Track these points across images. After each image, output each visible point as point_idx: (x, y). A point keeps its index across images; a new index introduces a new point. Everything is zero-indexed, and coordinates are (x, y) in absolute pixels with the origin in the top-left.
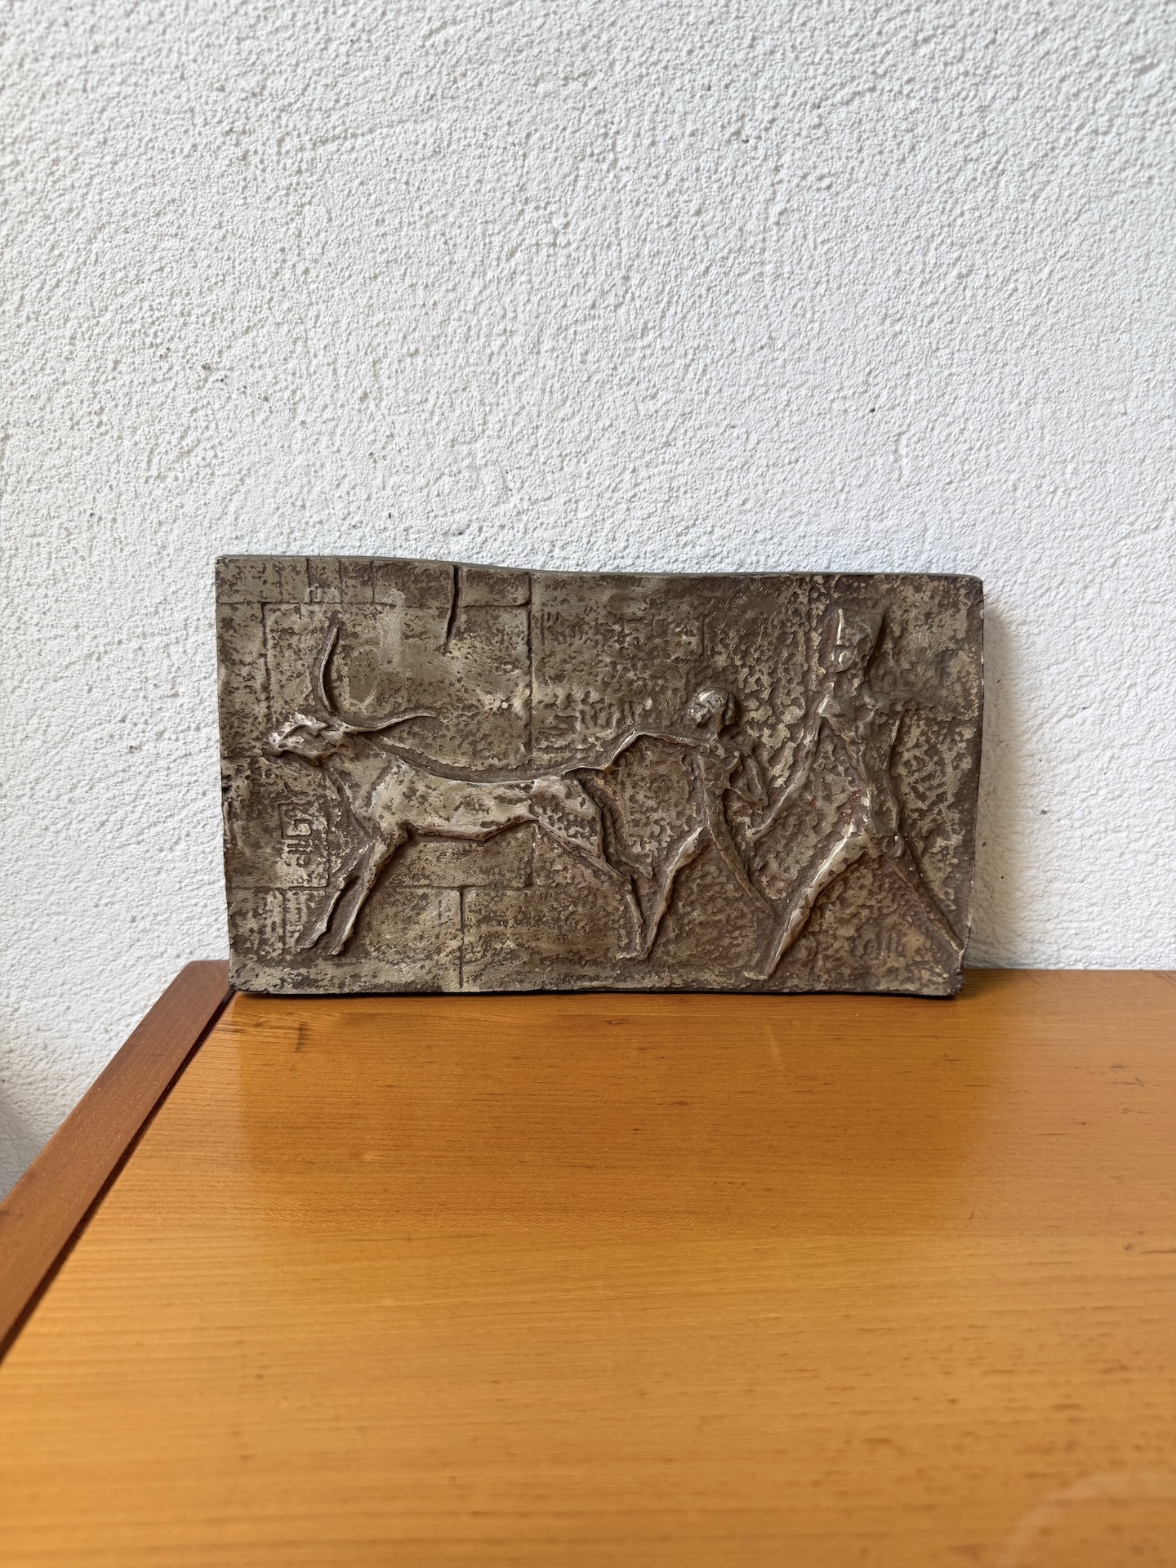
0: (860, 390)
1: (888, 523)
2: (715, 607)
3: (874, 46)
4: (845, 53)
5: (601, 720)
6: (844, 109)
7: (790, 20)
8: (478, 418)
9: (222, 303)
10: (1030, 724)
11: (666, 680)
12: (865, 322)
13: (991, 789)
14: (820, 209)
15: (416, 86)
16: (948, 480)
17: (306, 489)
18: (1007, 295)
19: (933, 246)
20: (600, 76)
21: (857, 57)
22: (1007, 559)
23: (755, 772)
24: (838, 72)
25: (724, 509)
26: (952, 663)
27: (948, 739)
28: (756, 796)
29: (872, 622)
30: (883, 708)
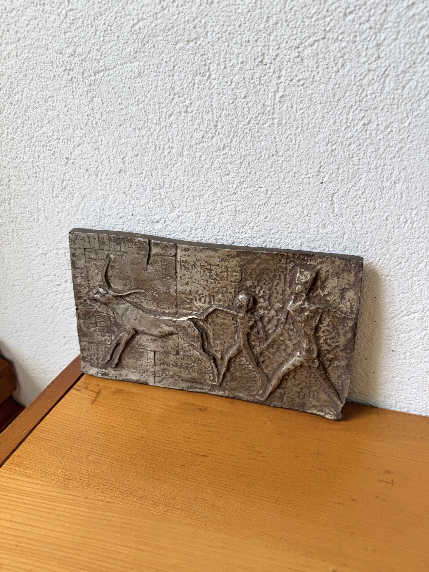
0: (316, 174)
1: (327, 230)
2: (247, 262)
3: (325, 17)
4: (311, 22)
6: (310, 48)
7: (285, 7)
8: (161, 180)
9: (70, 135)
10: (389, 316)
11: (227, 289)
12: (319, 145)
13: (370, 339)
14: (299, 95)
15: (130, 48)
16: (355, 214)
17: (103, 203)
18: (387, 133)
19: (352, 111)
20: (202, 39)
21: (316, 23)
22: (381, 249)
23: (261, 326)
24: (307, 31)
25: (258, 220)
26: (347, 294)
27: (342, 325)
28: (261, 336)
29: (311, 275)
30: (313, 310)
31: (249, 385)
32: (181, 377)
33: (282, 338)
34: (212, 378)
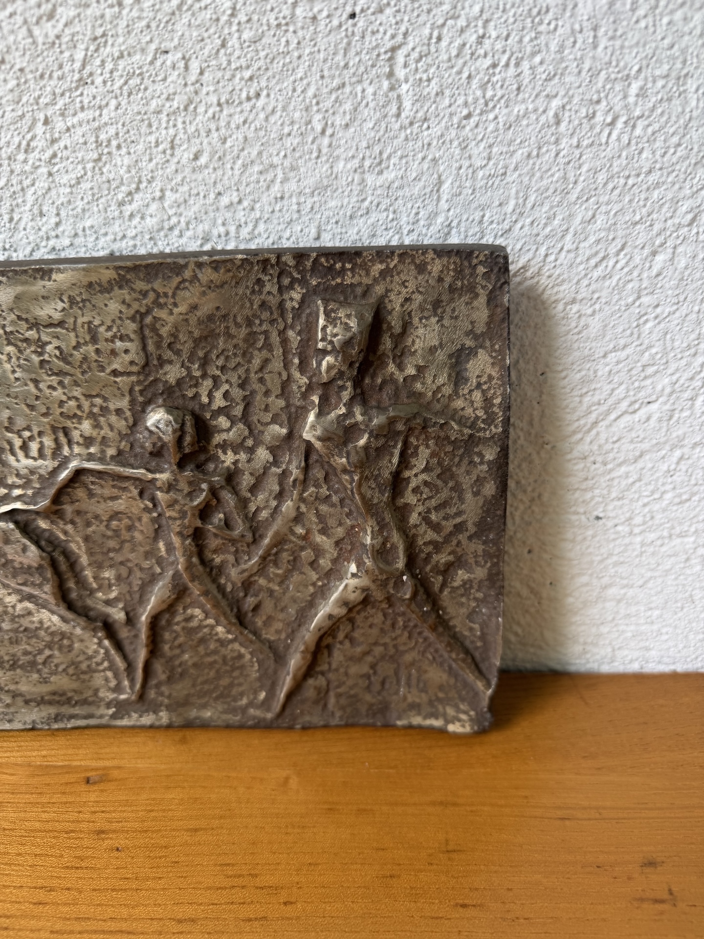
1: (389, 175)
2: (154, 302)
5: (34, 452)
10: (582, 422)
11: (105, 399)
13: (536, 494)
16: (465, 112)
22: (550, 219)
23: (232, 503)
25: (172, 167)
26: (470, 365)
27: (466, 461)
28: (236, 533)
29: (360, 318)
30: (380, 427)
31: (225, 682)
32: (21, 695)
33: (300, 530)
34: (113, 683)
